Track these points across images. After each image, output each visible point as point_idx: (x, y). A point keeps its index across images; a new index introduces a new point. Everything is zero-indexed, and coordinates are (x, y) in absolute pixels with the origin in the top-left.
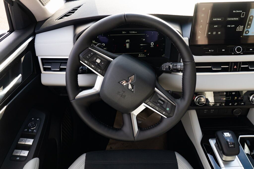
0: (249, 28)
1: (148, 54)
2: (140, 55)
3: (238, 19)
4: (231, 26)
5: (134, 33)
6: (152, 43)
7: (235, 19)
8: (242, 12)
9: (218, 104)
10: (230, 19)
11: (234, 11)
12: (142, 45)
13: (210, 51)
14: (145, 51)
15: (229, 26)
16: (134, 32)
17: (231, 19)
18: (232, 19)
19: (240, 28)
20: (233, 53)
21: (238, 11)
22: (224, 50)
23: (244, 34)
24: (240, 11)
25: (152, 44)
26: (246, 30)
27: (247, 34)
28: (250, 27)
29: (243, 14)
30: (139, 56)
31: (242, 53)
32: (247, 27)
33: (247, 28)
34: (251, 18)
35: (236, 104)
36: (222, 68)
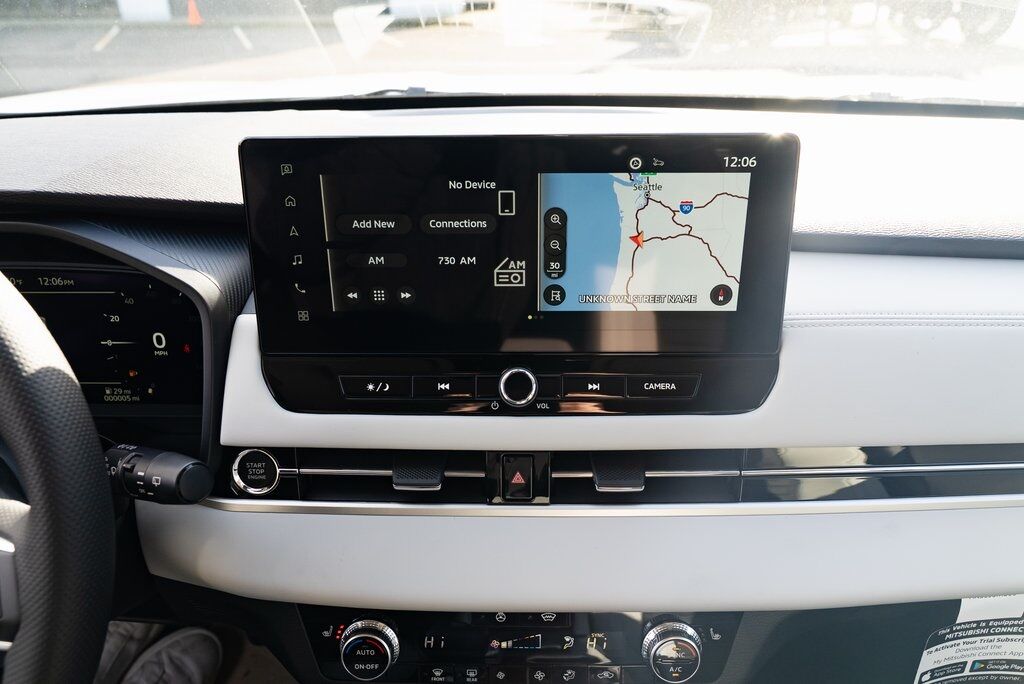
0: (561, 275)
1: (150, 391)
2: (113, 394)
3: (484, 224)
4: (458, 261)
5: (58, 288)
6: (159, 338)
7: (468, 224)
8: (498, 188)
9: (472, 674)
10: (440, 224)
11: (453, 185)
12: (110, 343)
13: (371, 387)
14: (131, 374)
15: (450, 261)
16: (58, 281)
17: (448, 224)
18: (456, 224)
19: (510, 274)
20: (495, 406)
21: (474, 185)
22: (447, 386)
23: (543, 306)
24: (484, 185)
25: (160, 342)
26: (543, 282)
27: (556, 303)
28: (563, 267)
29: (507, 199)
30: (107, 399)
31: (545, 406)
32: (547, 266)
33: (549, 275)
34: (555, 219)
35: (569, 675)
36: (446, 481)
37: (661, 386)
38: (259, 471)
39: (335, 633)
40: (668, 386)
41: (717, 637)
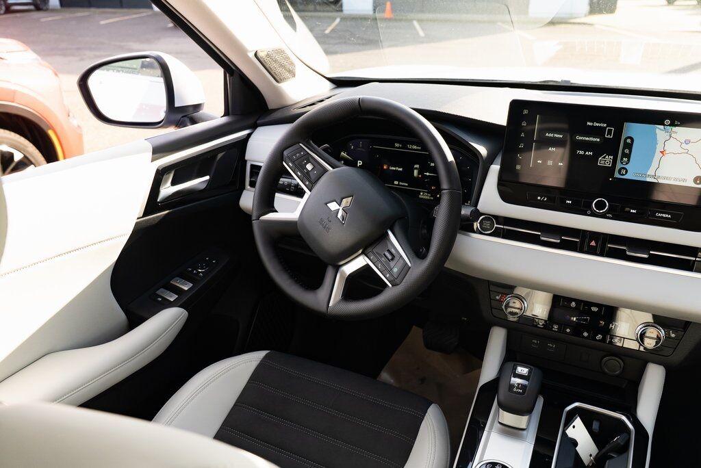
0: (627, 164)
1: (438, 196)
2: (423, 195)
3: (598, 140)
4: (585, 152)
5: (414, 150)
7: (592, 139)
8: (607, 126)
9: (555, 327)
10: (581, 138)
11: (589, 124)
12: (428, 174)
13: (539, 198)
14: (433, 188)
15: (581, 153)
16: (415, 147)
17: (584, 138)
18: (587, 139)
19: (605, 161)
20: (589, 212)
21: (597, 125)
22: (570, 202)
23: (617, 175)
24: (602, 125)
26: (619, 165)
27: (623, 175)
28: (629, 160)
29: (610, 131)
30: (420, 197)
31: (610, 215)
32: (622, 159)
33: (622, 163)
34: (629, 141)
35: (599, 337)
36: (562, 240)
37: (664, 215)
38: (487, 224)
39: (501, 298)
40: (667, 216)
41: (673, 335)
